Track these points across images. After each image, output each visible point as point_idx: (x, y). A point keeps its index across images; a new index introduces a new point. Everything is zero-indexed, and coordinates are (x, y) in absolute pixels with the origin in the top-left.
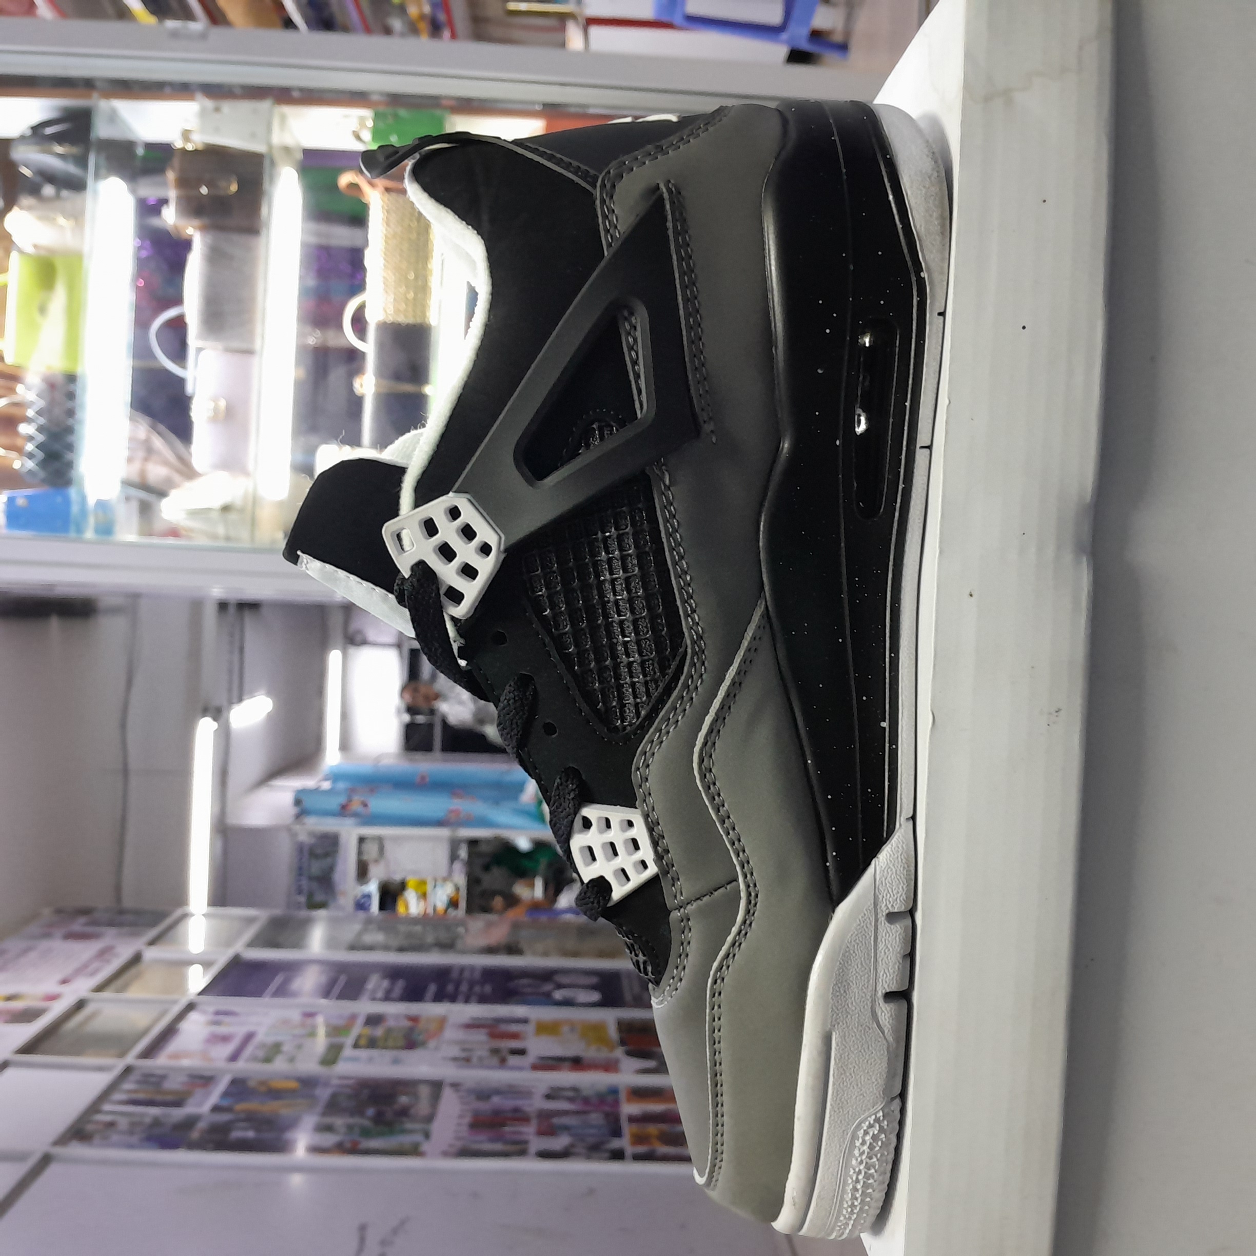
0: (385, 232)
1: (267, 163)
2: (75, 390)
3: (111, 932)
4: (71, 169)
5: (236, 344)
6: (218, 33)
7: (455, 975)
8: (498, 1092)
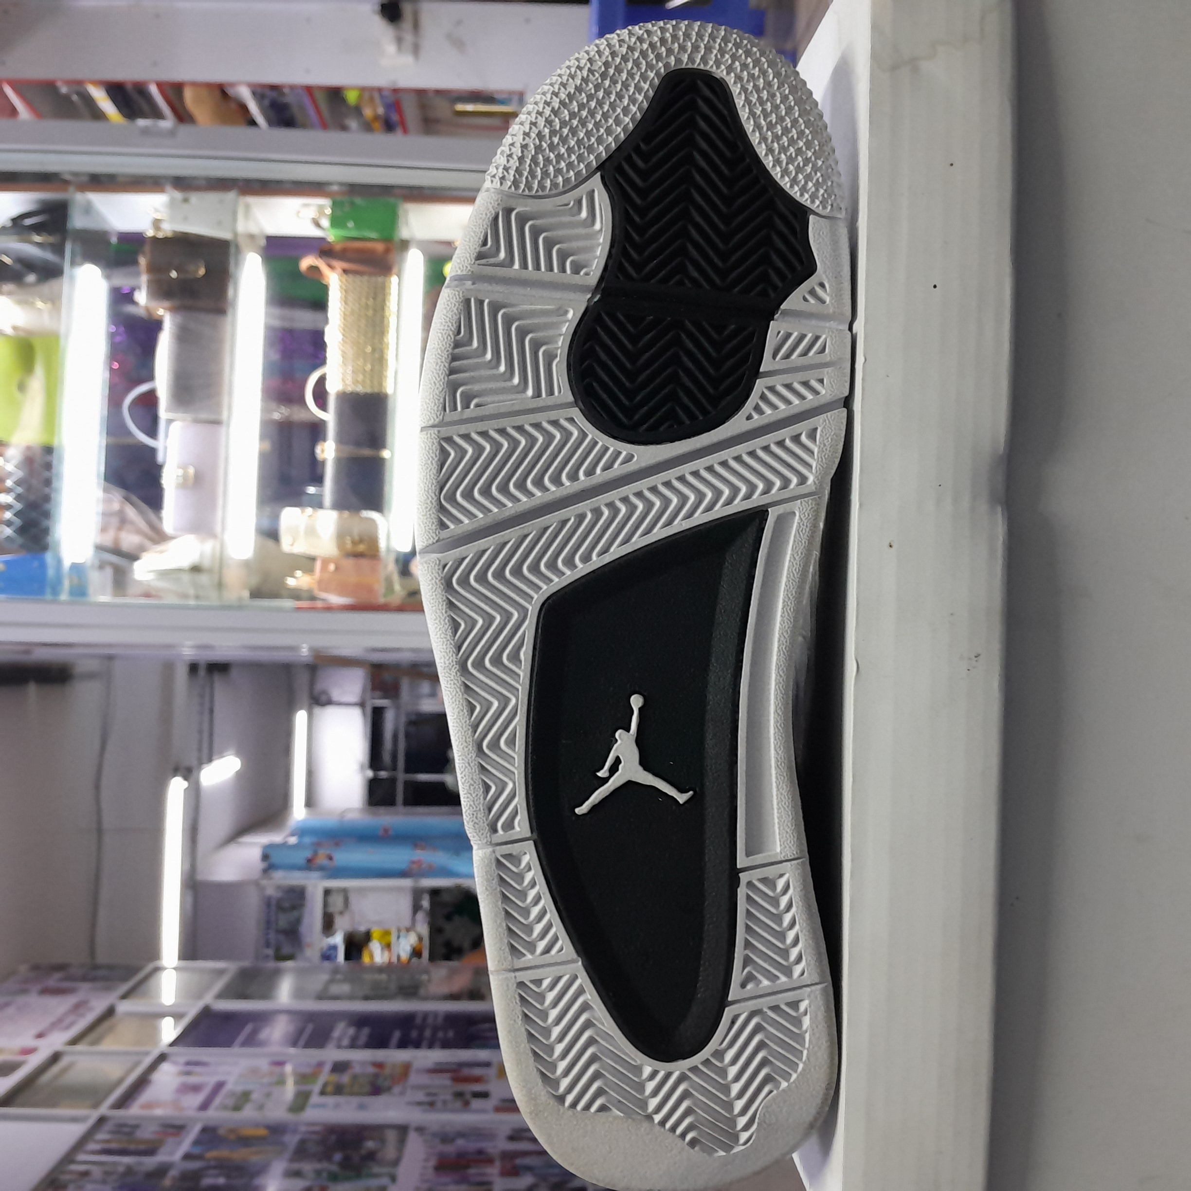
0: (343, 309)
1: (232, 250)
2: (52, 461)
3: (85, 986)
4: (49, 256)
5: (204, 416)
6: (185, 130)
7: (418, 1021)
8: (461, 1134)
